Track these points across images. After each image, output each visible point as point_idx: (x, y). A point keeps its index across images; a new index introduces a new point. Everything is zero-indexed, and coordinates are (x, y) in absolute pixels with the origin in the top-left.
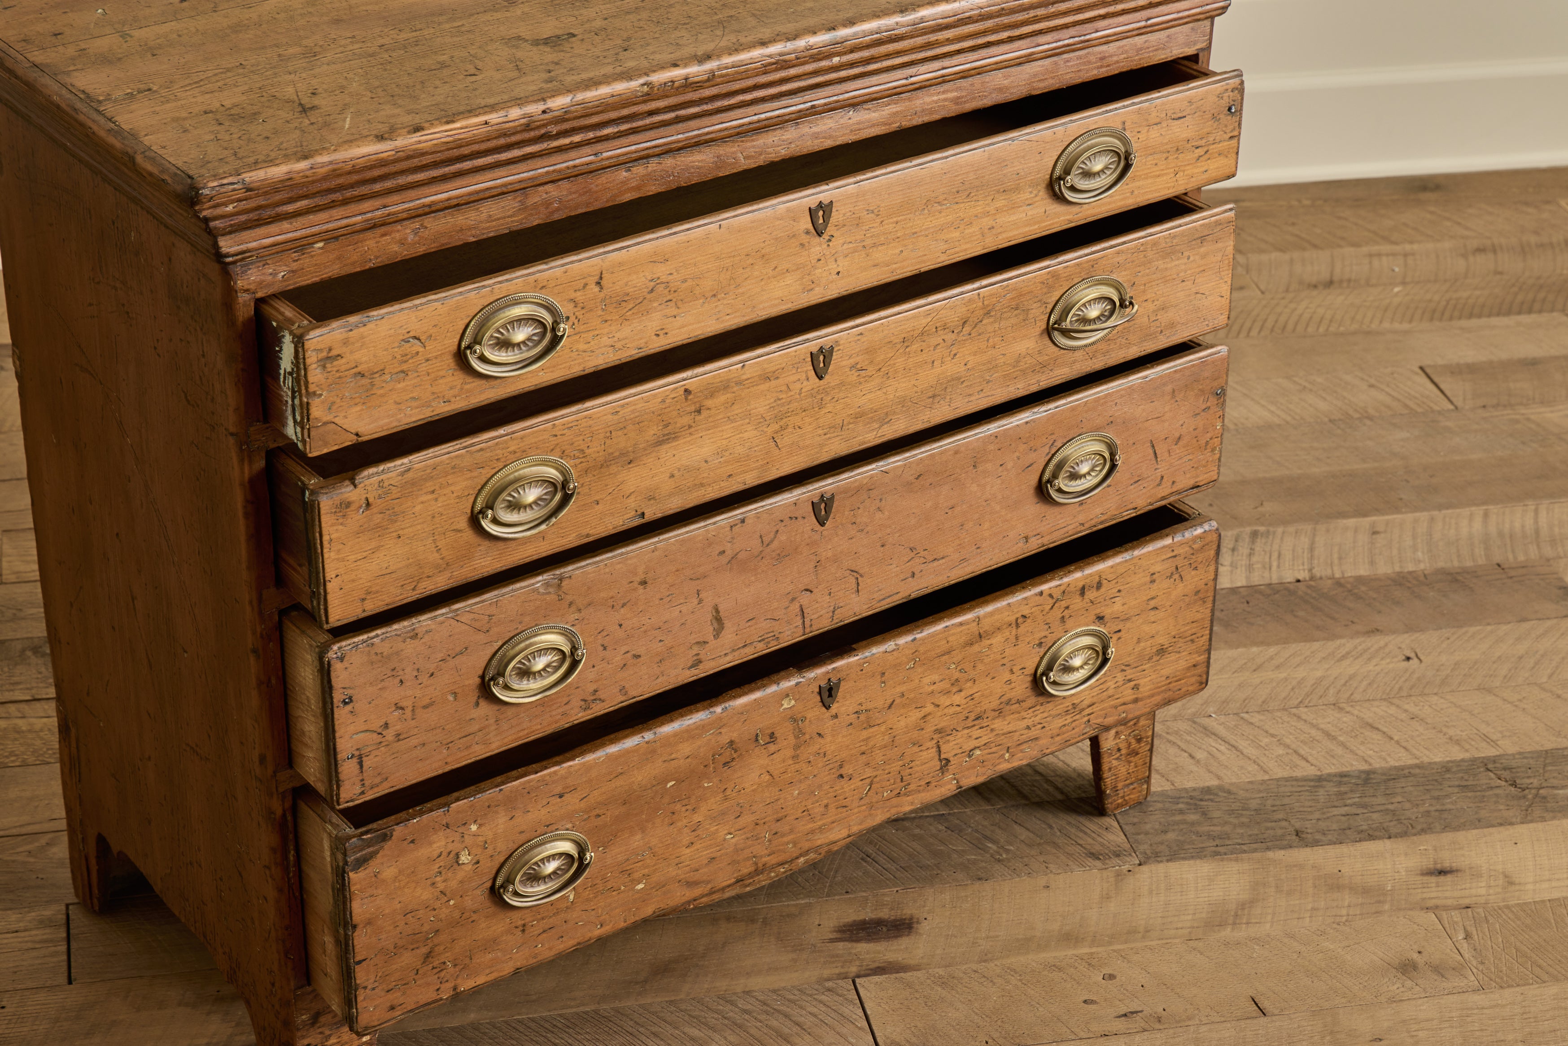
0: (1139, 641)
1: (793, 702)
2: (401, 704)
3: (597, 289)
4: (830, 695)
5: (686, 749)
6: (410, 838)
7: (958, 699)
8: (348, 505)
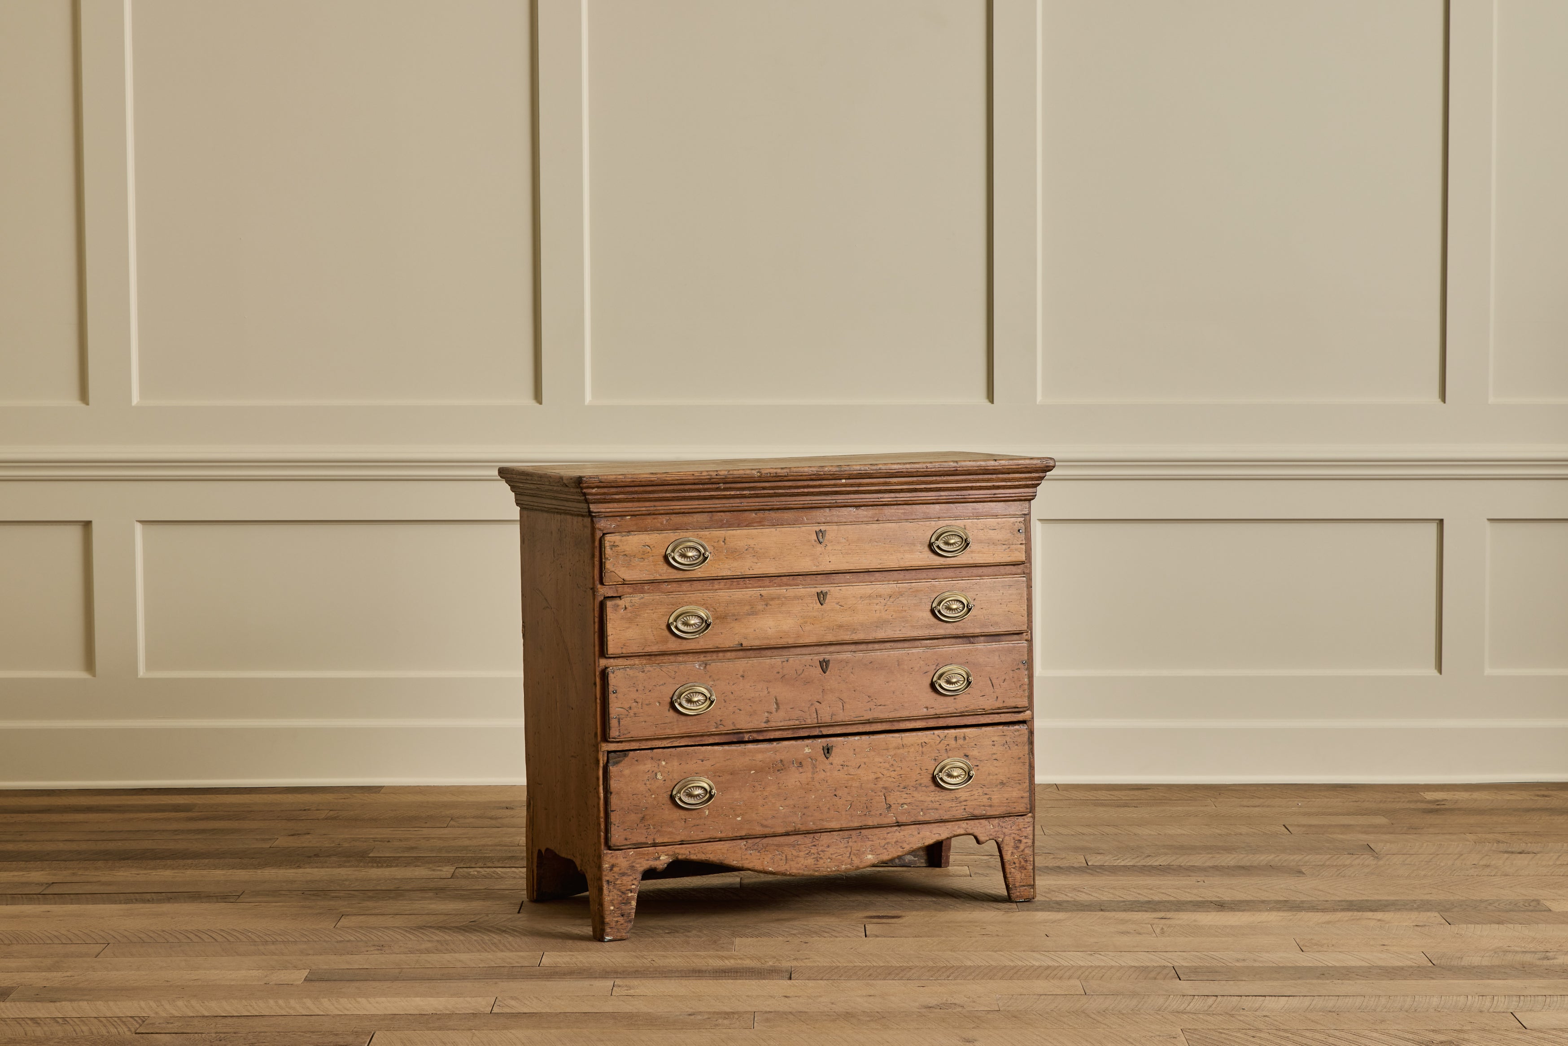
0: (989, 774)
1: (810, 750)
2: (637, 700)
3: (723, 544)
4: (828, 752)
5: (760, 757)
6: (636, 759)
7: (893, 774)
8: (618, 606)
